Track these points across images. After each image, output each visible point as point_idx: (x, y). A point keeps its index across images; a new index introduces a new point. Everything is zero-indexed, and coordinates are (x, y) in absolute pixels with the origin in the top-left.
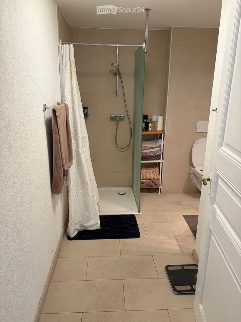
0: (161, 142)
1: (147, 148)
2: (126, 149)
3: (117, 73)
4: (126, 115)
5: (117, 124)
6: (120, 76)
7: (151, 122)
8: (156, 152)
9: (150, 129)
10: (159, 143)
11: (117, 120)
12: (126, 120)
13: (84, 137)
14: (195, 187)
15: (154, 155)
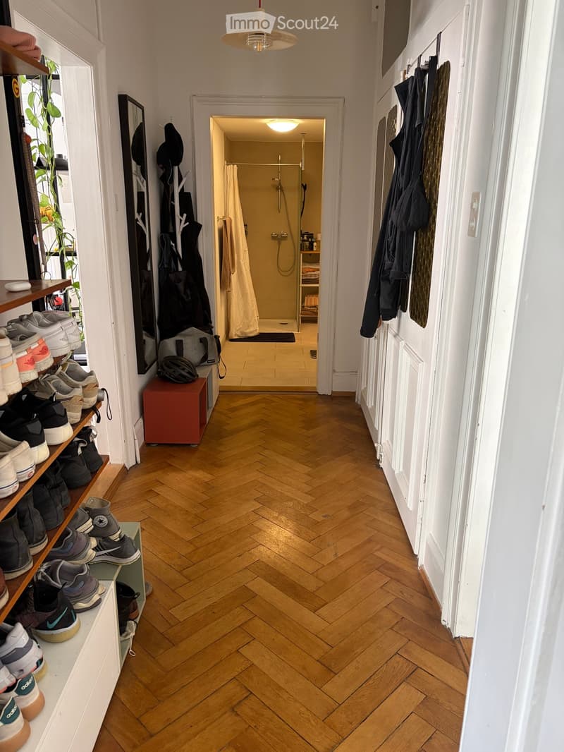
1: (311, 270)
2: (289, 272)
3: (279, 188)
4: (289, 234)
5: (279, 244)
6: (282, 190)
7: (316, 242)
9: (315, 249)
11: (279, 239)
12: (289, 238)
13: (245, 251)
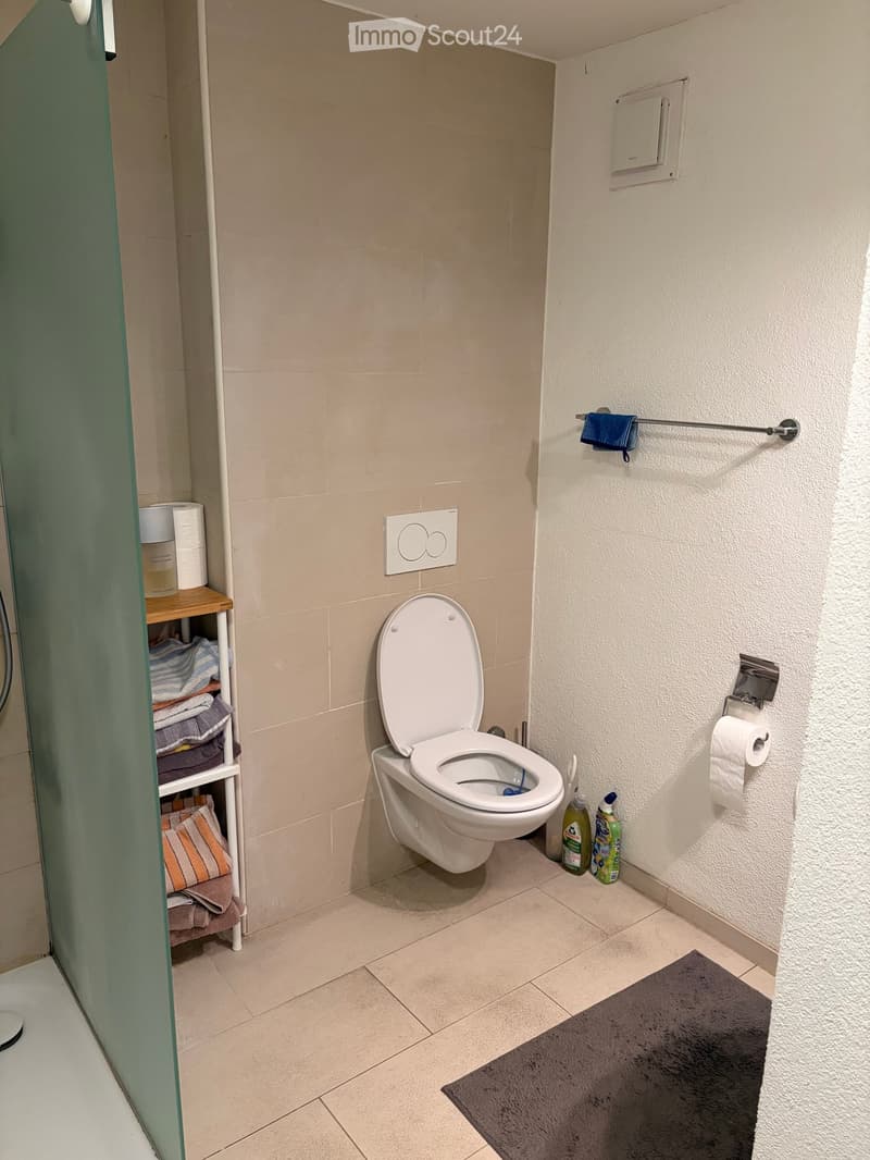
0: (217, 661)
8: (192, 726)
10: (207, 666)
14: (403, 845)
15: (188, 742)
